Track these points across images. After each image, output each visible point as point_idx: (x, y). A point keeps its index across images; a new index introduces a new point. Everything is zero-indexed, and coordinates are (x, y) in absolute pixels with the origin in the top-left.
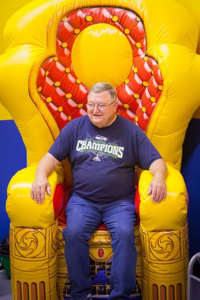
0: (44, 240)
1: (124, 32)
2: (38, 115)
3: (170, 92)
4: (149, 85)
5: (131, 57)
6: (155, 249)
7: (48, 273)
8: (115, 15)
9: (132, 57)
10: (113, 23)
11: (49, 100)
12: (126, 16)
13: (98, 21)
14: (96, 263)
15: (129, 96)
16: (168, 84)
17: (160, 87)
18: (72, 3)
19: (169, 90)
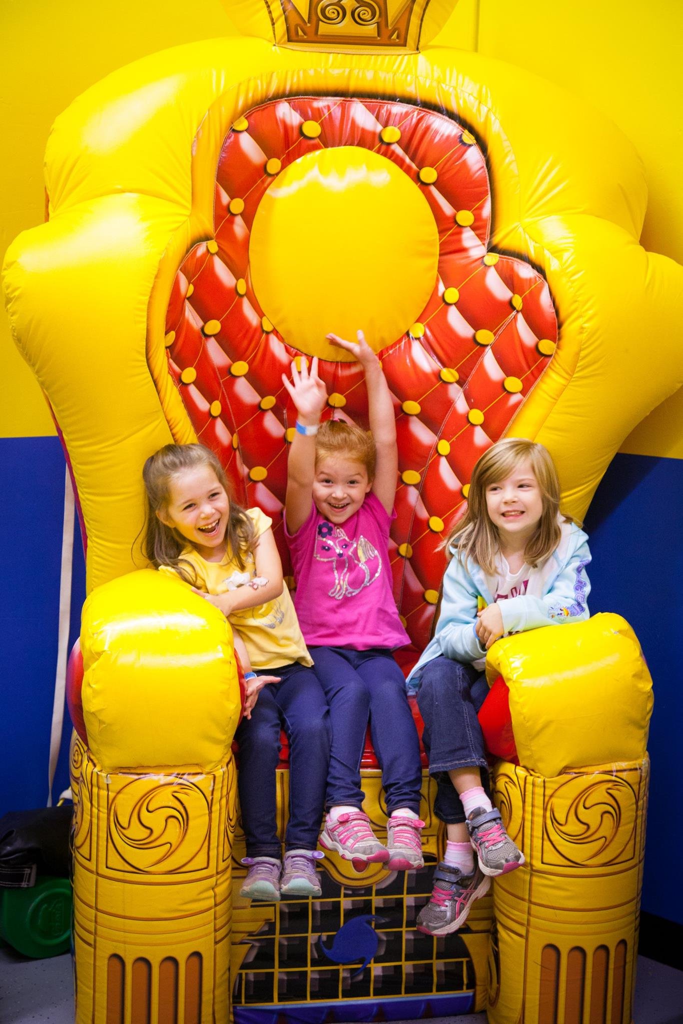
0: (207, 812)
1: (417, 179)
2: (156, 423)
3: (584, 358)
4: (496, 341)
5: (432, 255)
6: (563, 828)
7: (212, 924)
8: (391, 122)
9: (438, 257)
10: (384, 147)
11: (189, 375)
12: (428, 128)
13: (338, 141)
14: (343, 891)
15: (425, 374)
16: (581, 333)
17: (546, 346)
18: (262, 76)
19: (583, 354)
